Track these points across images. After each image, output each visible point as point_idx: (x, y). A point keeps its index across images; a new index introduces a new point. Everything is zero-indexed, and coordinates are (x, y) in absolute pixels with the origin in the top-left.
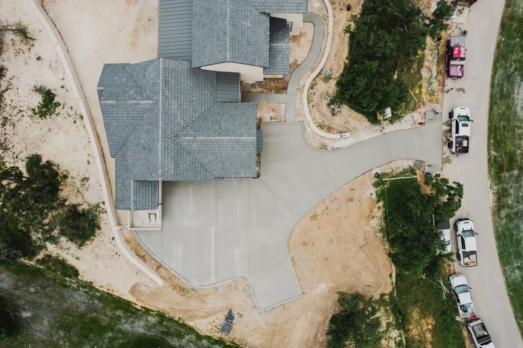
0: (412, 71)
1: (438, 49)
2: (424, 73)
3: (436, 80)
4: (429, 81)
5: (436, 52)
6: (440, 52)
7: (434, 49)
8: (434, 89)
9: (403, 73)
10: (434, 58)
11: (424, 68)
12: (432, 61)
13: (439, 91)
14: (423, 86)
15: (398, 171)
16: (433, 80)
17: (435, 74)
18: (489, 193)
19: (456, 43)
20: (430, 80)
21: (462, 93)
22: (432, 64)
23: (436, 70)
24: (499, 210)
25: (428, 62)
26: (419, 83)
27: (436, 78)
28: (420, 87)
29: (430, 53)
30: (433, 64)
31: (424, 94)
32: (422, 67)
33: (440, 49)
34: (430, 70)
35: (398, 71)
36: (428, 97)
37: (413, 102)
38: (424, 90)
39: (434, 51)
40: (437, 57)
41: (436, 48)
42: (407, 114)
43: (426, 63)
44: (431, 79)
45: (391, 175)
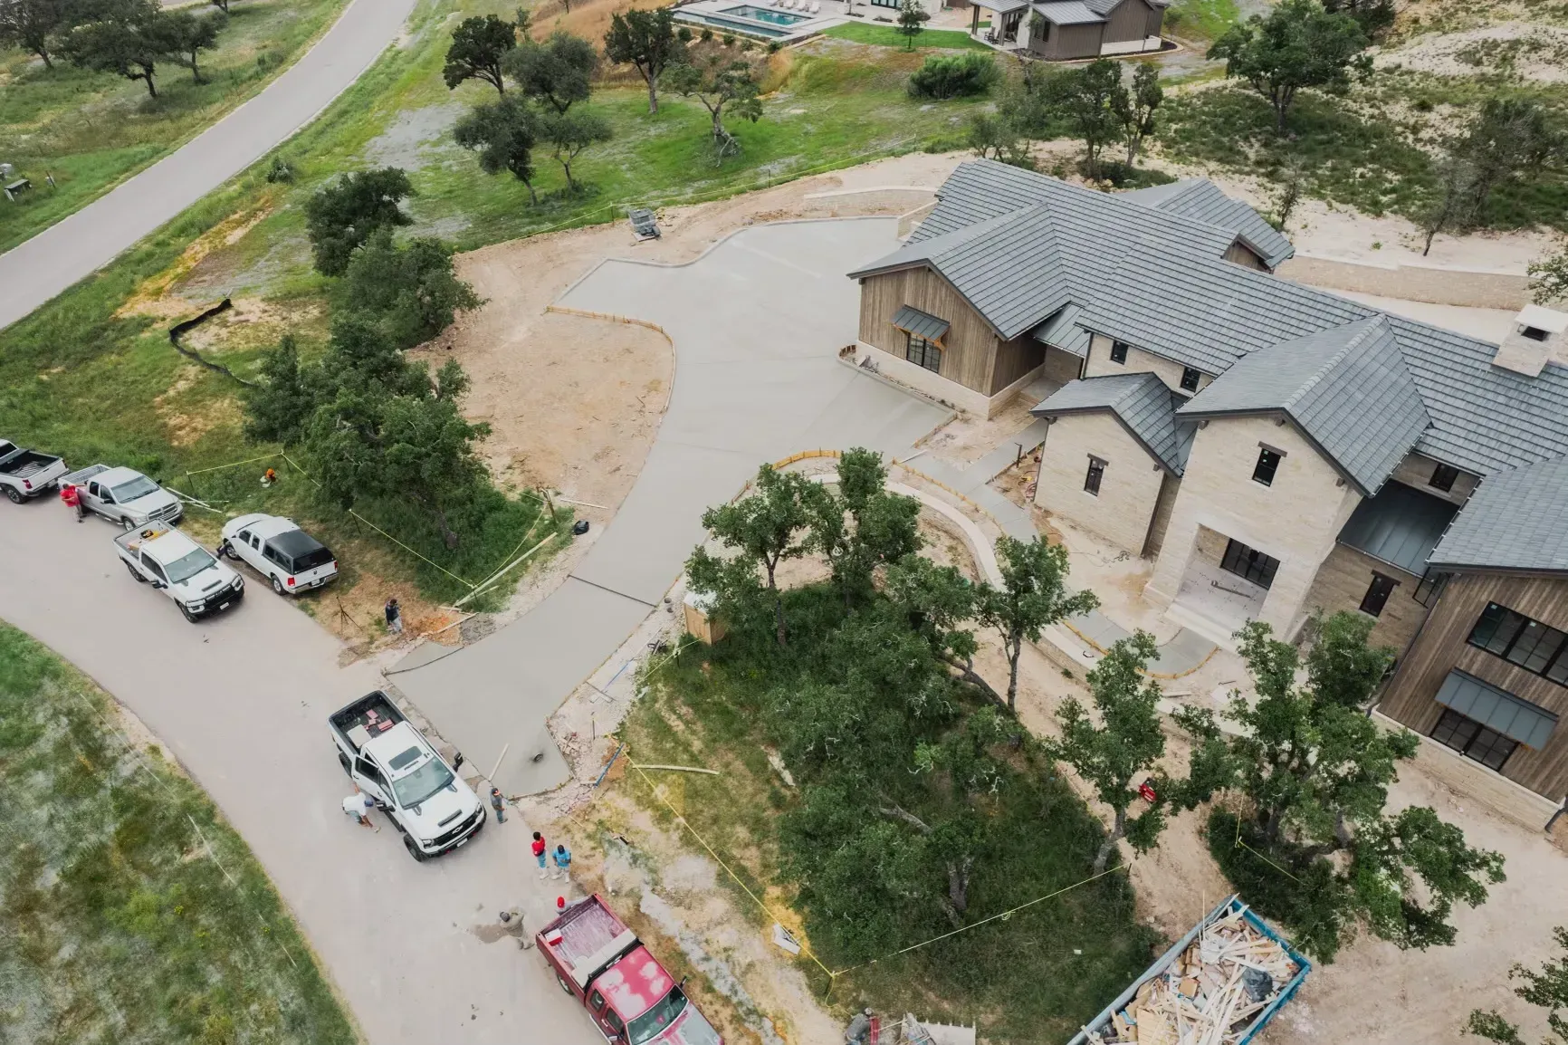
0: (742, 832)
1: (726, 1001)
2: (695, 871)
3: (626, 888)
4: (651, 863)
5: (722, 988)
6: (708, 997)
7: (739, 988)
8: (606, 855)
9: (766, 795)
10: (707, 959)
11: (711, 883)
12: (708, 935)
13: (586, 862)
14: (655, 831)
15: (527, 578)
16: (637, 877)
17: (653, 905)
18: (154, 732)
19: (678, 1032)
20: (653, 871)
21: (484, 923)
22: (694, 926)
23: (662, 920)
24: (81, 727)
25: (717, 916)
26: (682, 820)
27: (636, 896)
28: (664, 816)
29: (736, 955)
30: (688, 934)
31: (629, 809)
32: (722, 878)
33: (717, 1007)
34: (678, 900)
35: (787, 786)
36: (604, 815)
37: (646, 752)
38: (643, 820)
39: (731, 979)
40: (701, 968)
41: (735, 1000)
42: (633, 704)
43: (719, 905)
44: (648, 878)
45: (541, 558)
